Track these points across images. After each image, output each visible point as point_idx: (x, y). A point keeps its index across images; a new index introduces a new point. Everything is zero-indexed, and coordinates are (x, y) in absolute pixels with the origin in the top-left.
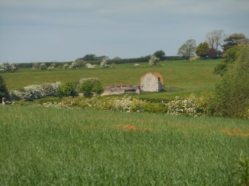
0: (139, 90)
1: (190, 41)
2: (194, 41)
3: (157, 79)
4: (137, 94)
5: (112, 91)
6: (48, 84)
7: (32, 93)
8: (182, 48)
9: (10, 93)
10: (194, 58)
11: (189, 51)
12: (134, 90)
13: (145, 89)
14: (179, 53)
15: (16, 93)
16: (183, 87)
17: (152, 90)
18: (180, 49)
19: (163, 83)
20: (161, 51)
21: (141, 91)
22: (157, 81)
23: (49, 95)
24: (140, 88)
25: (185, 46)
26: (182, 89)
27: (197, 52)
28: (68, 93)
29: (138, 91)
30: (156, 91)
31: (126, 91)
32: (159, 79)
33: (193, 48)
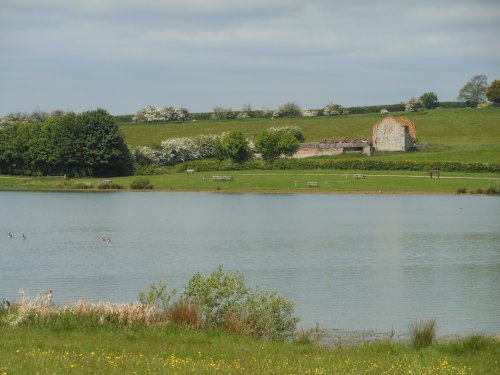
0: (369, 148)
1: (478, 77)
2: (485, 77)
3: (403, 129)
4: (365, 155)
5: (320, 149)
6: (206, 136)
7: (174, 152)
8: (466, 89)
9: (133, 152)
10: (484, 105)
11: (477, 93)
12: (361, 149)
13: (381, 147)
14: (461, 96)
15: (146, 151)
16: (452, 144)
17: (393, 149)
18: (462, 91)
19: (414, 136)
20: (432, 94)
21: (373, 149)
22: (403, 133)
23: (207, 157)
24: (371, 145)
25: (469, 85)
26: (450, 148)
27: (489, 95)
28: (235, 151)
29: (367, 150)
30: (400, 149)
31: (345, 149)
32: (407, 128)
33: (483, 90)
